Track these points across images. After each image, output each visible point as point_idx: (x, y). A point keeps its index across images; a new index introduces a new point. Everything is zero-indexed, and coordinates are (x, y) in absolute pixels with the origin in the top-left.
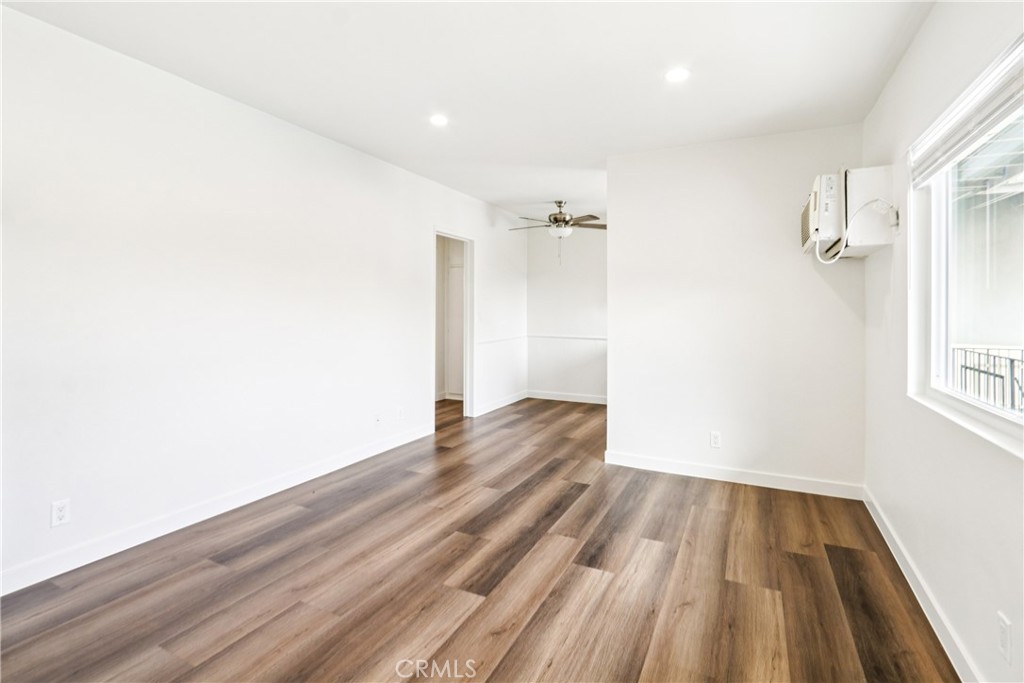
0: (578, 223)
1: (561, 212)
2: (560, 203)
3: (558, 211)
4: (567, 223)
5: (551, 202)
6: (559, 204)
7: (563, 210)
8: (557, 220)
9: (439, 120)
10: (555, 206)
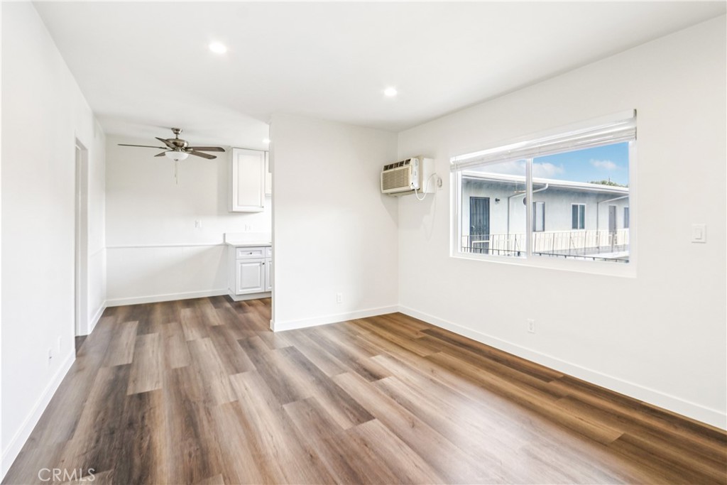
0: (196, 151)
1: (177, 138)
2: (178, 130)
3: (175, 138)
4: (186, 149)
5: (168, 128)
6: (176, 131)
7: (179, 137)
8: (176, 145)
9: (218, 48)
10: (172, 132)
